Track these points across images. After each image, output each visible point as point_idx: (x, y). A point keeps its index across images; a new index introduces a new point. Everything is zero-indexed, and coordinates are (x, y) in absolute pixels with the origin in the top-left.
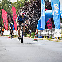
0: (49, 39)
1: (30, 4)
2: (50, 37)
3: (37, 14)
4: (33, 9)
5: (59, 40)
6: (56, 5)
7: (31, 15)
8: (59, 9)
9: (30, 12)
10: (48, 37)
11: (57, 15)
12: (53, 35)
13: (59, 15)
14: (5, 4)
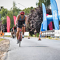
0: (51, 38)
1: (35, 11)
2: (51, 36)
3: (40, 18)
4: (37, 15)
5: (58, 39)
6: (55, 11)
7: (36, 20)
8: (57, 14)
9: (35, 17)
10: (50, 37)
11: (56, 19)
12: (54, 34)
13: (57, 19)
14: (15, 11)
